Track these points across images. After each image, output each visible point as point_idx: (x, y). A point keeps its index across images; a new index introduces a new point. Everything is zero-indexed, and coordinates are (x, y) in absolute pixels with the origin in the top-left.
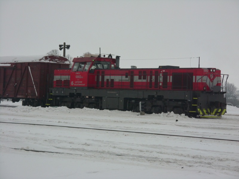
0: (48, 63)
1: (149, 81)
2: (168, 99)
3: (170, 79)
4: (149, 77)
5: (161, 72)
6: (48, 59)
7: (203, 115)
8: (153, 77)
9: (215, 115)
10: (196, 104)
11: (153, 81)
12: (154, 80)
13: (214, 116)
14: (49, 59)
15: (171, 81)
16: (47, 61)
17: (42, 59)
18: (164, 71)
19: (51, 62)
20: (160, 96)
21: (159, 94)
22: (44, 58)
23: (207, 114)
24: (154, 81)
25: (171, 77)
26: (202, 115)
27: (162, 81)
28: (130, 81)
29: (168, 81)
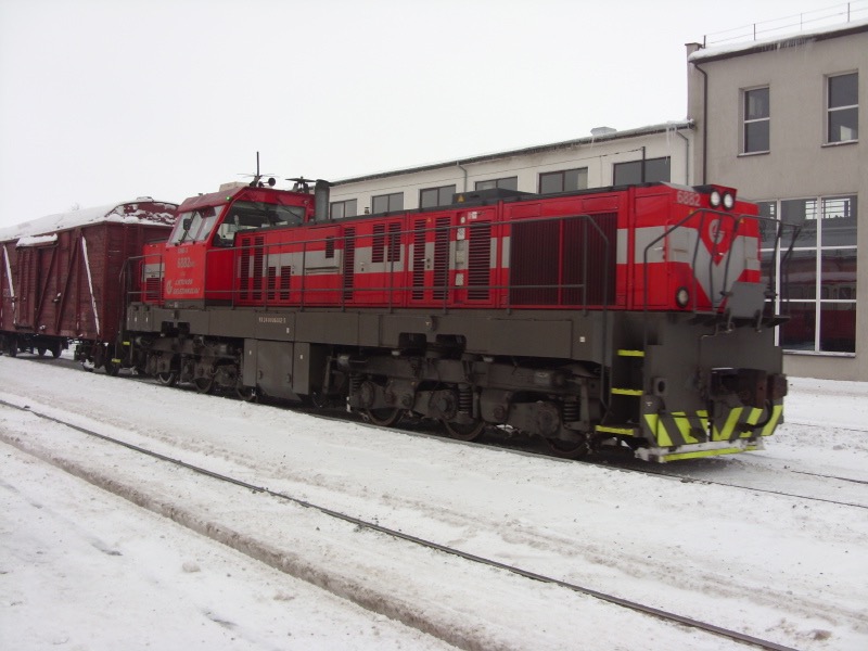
0: (133, 226)
1: (411, 268)
2: (487, 356)
3: (501, 253)
4: (412, 247)
5: (463, 220)
6: (134, 211)
7: (672, 449)
8: (430, 248)
9: (731, 440)
10: (635, 389)
11: (426, 269)
12: (432, 260)
13: (725, 444)
14: (138, 212)
15: (506, 264)
16: (132, 219)
17: (114, 211)
18: (474, 215)
19: (145, 222)
20: (452, 338)
21: (445, 330)
22: (121, 210)
23: (694, 440)
24: (432, 269)
25: (507, 241)
26: (665, 451)
27: (465, 266)
28: (341, 272)
29: (493, 265)
